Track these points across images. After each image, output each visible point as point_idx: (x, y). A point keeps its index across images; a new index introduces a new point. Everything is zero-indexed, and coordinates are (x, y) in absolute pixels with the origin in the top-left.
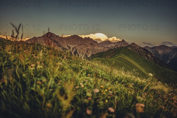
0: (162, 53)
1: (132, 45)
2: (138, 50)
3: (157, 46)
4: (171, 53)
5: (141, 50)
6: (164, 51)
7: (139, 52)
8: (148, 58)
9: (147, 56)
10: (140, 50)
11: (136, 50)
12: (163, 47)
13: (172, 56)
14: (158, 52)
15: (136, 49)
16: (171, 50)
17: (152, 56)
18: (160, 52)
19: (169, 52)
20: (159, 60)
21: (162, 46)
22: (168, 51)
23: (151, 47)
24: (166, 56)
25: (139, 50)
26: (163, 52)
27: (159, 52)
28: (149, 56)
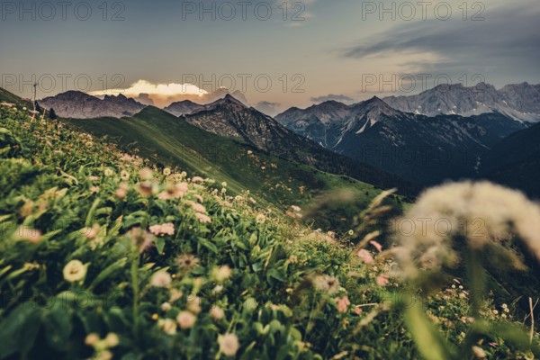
0: (327, 121)
2: (239, 117)
3: (317, 103)
4: (347, 118)
5: (246, 114)
6: (333, 117)
7: (241, 121)
9: (257, 126)
10: (243, 116)
12: (330, 105)
14: (318, 120)
15: (234, 115)
16: (348, 113)
18: (325, 119)
19: (343, 117)
21: (329, 102)
24: (334, 129)
25: (241, 114)
26: (330, 117)
27: (322, 119)
28: (263, 126)
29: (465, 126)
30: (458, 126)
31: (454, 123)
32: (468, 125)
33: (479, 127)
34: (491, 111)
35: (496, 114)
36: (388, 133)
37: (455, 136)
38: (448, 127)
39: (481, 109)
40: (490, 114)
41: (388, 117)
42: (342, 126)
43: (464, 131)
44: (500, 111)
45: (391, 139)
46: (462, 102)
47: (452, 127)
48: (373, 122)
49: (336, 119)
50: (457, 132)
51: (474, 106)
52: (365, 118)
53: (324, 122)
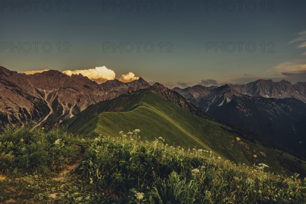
0: (197, 97)
1: (156, 86)
2: (166, 95)
3: (191, 86)
4: (209, 96)
5: (170, 93)
6: (200, 94)
7: (167, 97)
8: (180, 105)
9: (178, 102)
11: (163, 95)
12: (198, 88)
13: (211, 100)
14: (193, 96)
15: (162, 93)
16: (209, 93)
17: (186, 103)
18: (196, 95)
19: (207, 95)
20: (196, 108)
21: (198, 86)
22: (206, 93)
23: (183, 88)
24: (203, 101)
25: (167, 93)
26: (199, 95)
27: (194, 96)
28: (181, 102)
29: (280, 105)
30: (275, 104)
31: (273, 103)
32: (282, 104)
33: (288, 106)
34: (290, 97)
35: (293, 98)
36: (242, 108)
37: (275, 111)
38: (271, 105)
39: (284, 95)
40: (290, 98)
41: (238, 97)
42: (207, 101)
43: (279, 108)
44: (295, 97)
45: (243, 112)
46: (273, 90)
47: (273, 105)
48: (228, 100)
49: (202, 96)
50: (276, 108)
51: (280, 93)
52: (223, 97)
53: (195, 98)
